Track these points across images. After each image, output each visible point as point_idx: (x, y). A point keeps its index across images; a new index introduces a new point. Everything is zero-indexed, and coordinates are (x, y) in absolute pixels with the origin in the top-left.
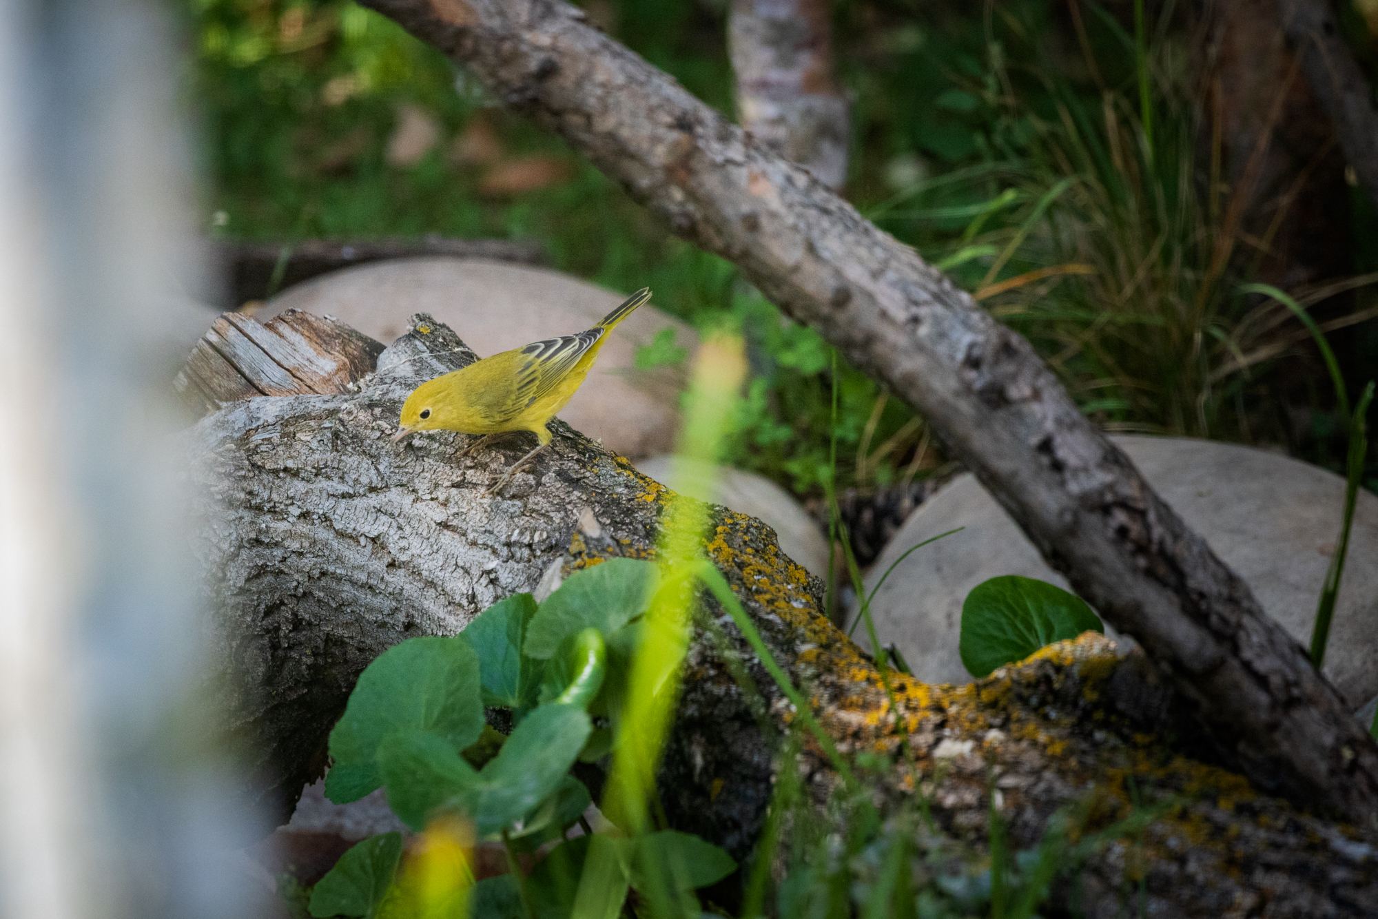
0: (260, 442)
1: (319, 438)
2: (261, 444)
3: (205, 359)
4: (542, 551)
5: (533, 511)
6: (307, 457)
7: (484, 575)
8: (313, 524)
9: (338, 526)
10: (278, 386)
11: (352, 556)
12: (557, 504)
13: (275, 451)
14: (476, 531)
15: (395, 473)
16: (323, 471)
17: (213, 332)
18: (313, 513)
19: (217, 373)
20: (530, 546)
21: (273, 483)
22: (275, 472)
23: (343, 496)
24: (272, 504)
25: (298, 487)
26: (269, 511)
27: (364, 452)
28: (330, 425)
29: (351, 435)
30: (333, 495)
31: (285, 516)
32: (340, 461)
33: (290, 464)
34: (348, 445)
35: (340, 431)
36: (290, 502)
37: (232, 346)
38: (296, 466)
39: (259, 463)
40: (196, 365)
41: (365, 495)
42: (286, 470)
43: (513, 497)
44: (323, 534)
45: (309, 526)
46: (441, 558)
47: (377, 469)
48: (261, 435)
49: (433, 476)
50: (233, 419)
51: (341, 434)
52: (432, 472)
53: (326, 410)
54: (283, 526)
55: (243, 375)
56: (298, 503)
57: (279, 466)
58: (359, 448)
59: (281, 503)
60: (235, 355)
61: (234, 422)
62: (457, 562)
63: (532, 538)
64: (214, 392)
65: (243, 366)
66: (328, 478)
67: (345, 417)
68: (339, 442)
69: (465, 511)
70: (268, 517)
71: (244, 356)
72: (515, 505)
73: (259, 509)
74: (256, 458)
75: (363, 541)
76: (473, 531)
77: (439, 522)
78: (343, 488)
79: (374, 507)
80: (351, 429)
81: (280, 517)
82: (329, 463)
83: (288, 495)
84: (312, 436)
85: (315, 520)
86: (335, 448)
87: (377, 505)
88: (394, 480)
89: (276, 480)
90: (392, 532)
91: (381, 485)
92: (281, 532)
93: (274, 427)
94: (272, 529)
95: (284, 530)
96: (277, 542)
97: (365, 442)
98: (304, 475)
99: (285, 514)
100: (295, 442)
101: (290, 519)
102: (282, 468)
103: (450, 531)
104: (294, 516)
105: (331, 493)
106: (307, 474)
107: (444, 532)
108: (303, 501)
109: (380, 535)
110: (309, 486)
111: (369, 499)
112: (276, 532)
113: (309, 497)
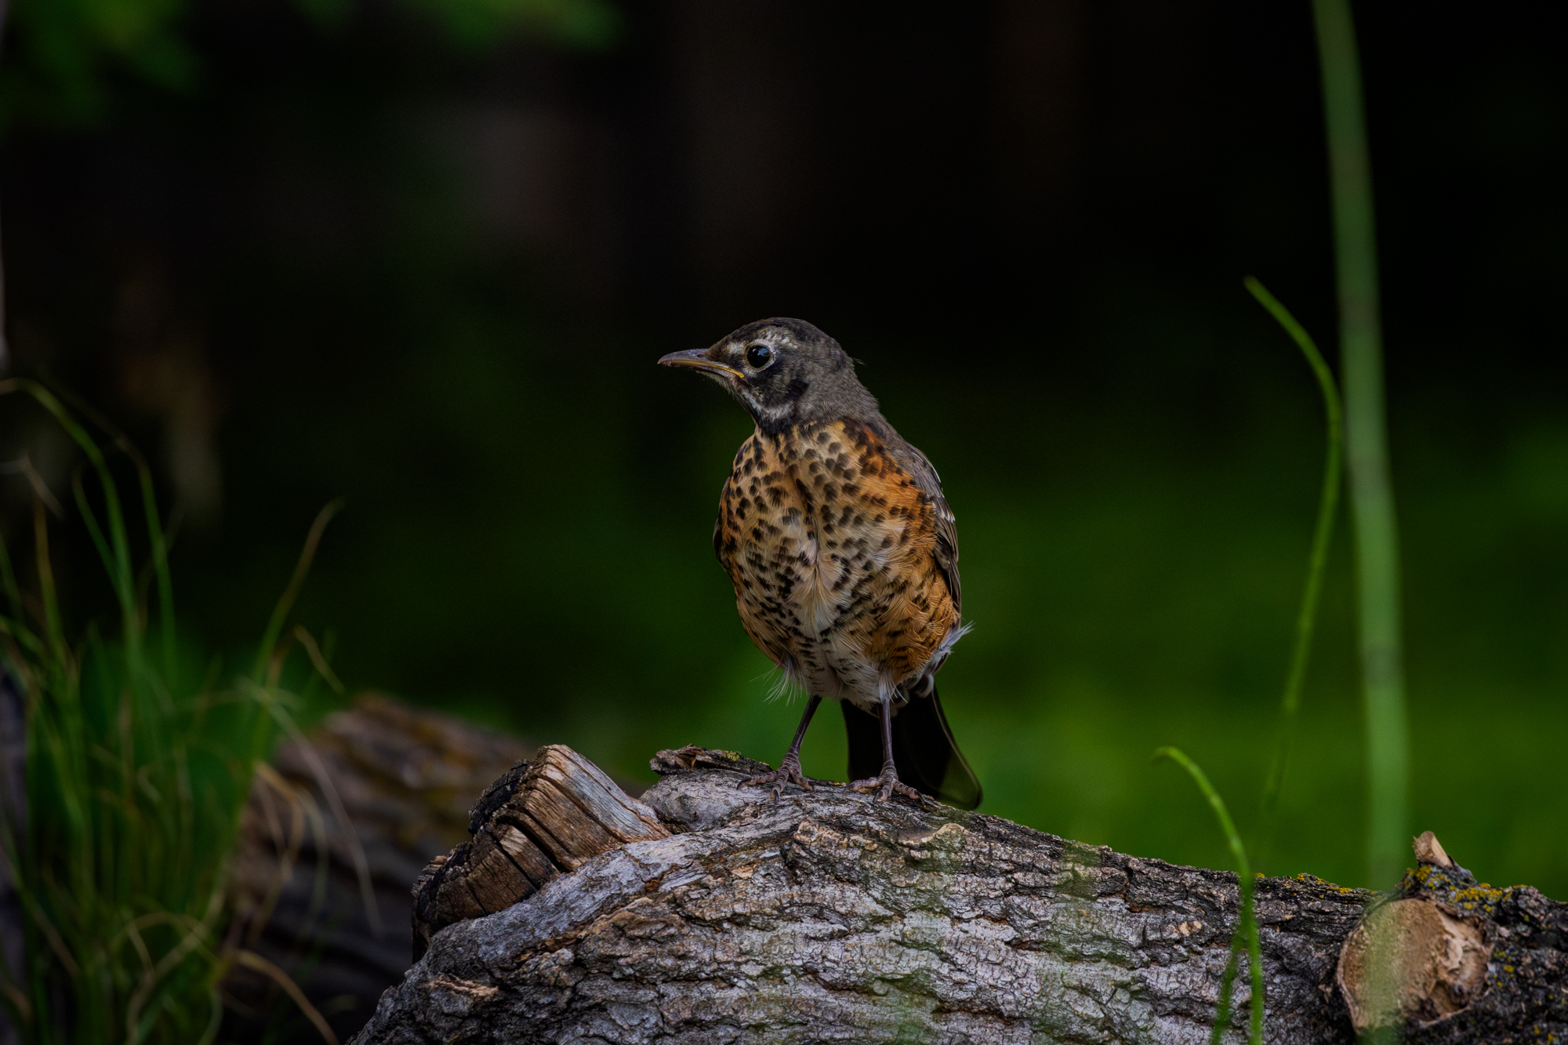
0: (685, 888)
1: (763, 873)
2: (687, 890)
3: (553, 803)
4: (1202, 945)
5: (1145, 904)
6: (759, 898)
7: (1119, 990)
8: (783, 982)
9: (827, 977)
11: (865, 1011)
12: (1176, 891)
13: (712, 897)
14: (1078, 942)
15: (905, 895)
16: (788, 911)
17: (554, 769)
18: (781, 968)
19: (567, 820)
20: (1179, 942)
21: (715, 938)
22: (716, 925)
23: (832, 936)
24: (715, 966)
25: (753, 938)
26: (708, 978)
27: (840, 878)
28: (773, 854)
29: (815, 860)
30: (815, 938)
31: (736, 980)
32: (814, 894)
33: (739, 908)
34: (812, 873)
35: (801, 857)
36: (744, 959)
37: (576, 784)
38: (749, 911)
39: (696, 914)
40: (540, 813)
41: (866, 930)
42: (733, 918)
43: (1103, 895)
44: (808, 991)
45: (779, 986)
46: (1034, 982)
47: (870, 895)
48: (675, 881)
49: (968, 889)
50: (613, 873)
51: (801, 861)
52: (962, 885)
54: (734, 993)
55: (596, 820)
56: (757, 958)
57: (723, 914)
58: (830, 875)
59: (728, 962)
60: (584, 796)
61: (615, 876)
62: (1063, 982)
63: (1179, 931)
64: (564, 846)
65: (595, 809)
66: (796, 919)
67: (804, 838)
69: (1049, 918)
70: (709, 986)
71: (591, 797)
72: (1113, 902)
73: (692, 979)
74: (690, 908)
75: (877, 987)
76: (1070, 942)
77: (1008, 940)
78: (825, 927)
79: (891, 940)
80: (816, 852)
81: (723, 985)
82: (796, 899)
83: (741, 949)
84: (752, 871)
85: (788, 975)
86: (794, 880)
87: (894, 937)
88: (906, 904)
89: (716, 934)
90: (935, 966)
91: (889, 913)
92: (733, 1001)
93: (693, 868)
94: (717, 1001)
95: (739, 999)
96: (724, 1017)
97: (839, 867)
98: (758, 920)
99: (735, 977)
100: (733, 881)
101: (741, 984)
102: (726, 916)
103: (1030, 949)
104: (751, 978)
105: (812, 935)
106: (763, 919)
107: (1021, 951)
108: (765, 954)
109: (913, 973)
110: (769, 935)
111: (878, 932)
112: (723, 1003)
113: (773, 947)
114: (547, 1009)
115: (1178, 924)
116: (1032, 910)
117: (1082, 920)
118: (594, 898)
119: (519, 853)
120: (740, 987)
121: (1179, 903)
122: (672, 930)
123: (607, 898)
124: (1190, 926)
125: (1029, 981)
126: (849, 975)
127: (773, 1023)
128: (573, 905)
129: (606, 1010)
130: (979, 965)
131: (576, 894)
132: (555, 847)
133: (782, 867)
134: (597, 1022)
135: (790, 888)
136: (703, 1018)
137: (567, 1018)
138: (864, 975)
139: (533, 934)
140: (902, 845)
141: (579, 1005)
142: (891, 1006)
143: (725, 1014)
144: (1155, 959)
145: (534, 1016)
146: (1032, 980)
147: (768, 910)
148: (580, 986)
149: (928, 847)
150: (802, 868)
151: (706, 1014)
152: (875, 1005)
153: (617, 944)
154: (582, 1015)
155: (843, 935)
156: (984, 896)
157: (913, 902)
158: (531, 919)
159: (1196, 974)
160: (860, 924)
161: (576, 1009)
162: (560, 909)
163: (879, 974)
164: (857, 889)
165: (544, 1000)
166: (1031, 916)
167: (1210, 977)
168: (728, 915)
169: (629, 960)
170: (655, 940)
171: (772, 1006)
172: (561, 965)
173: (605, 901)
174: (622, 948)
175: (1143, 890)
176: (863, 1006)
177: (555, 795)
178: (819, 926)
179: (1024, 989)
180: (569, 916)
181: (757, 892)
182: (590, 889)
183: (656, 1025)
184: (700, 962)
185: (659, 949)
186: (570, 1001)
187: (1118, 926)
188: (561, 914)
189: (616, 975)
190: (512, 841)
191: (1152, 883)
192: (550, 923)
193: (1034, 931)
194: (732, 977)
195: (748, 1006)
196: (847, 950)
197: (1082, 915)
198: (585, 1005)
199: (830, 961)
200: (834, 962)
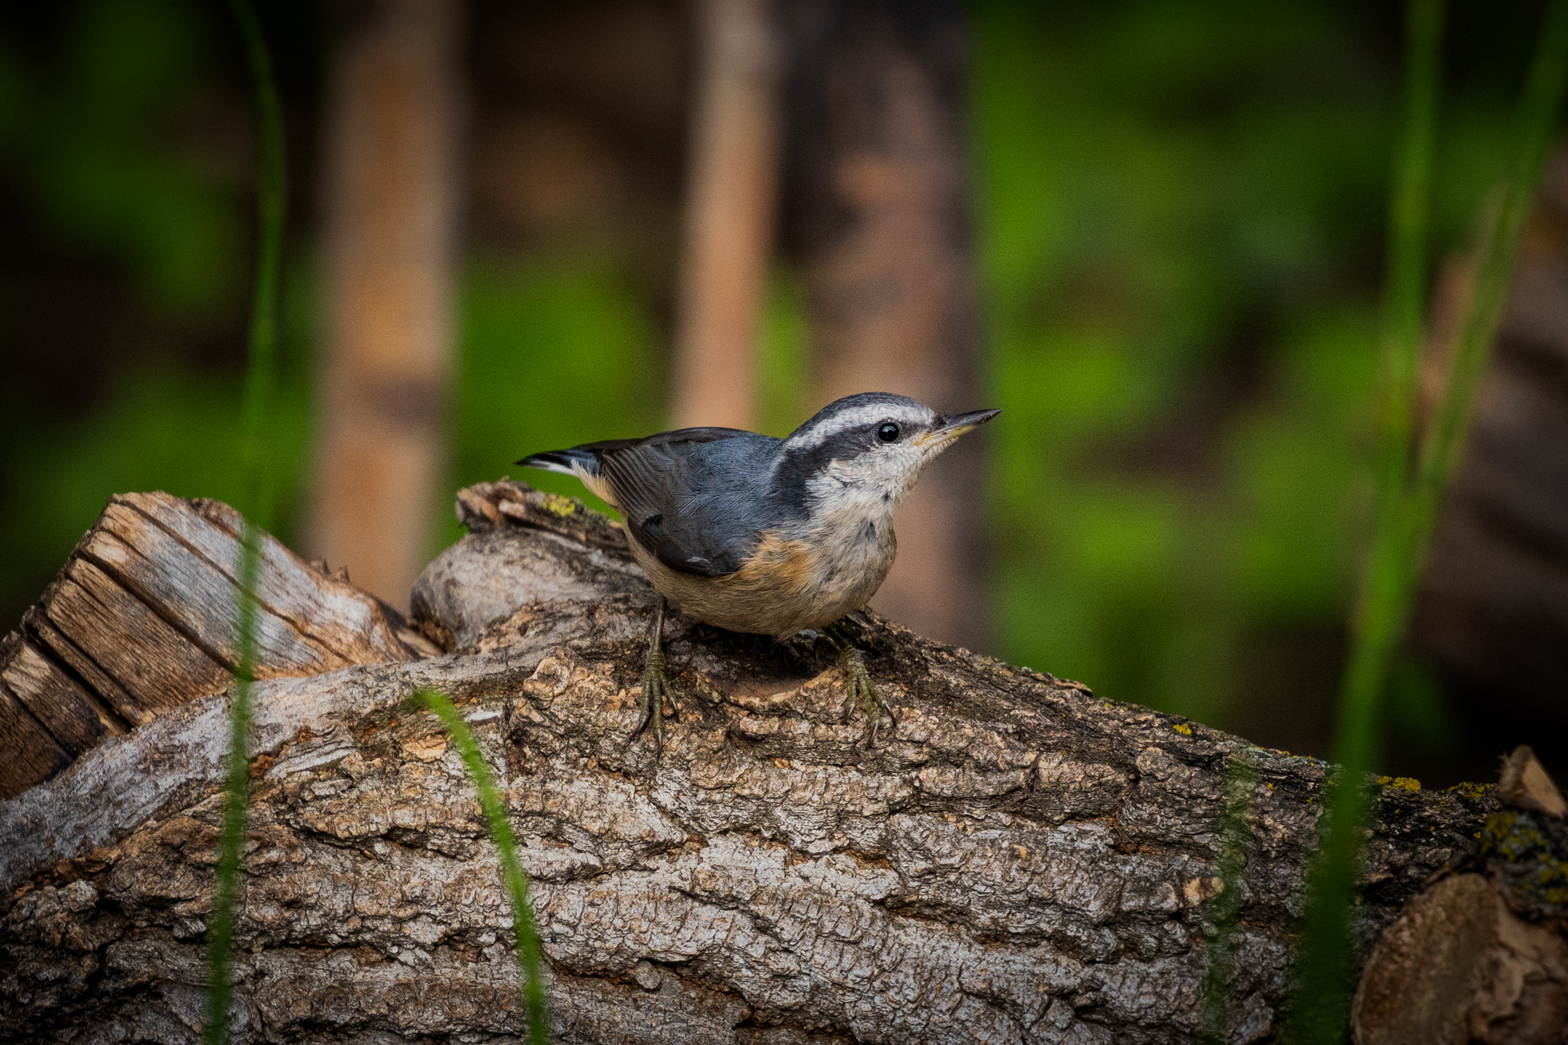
0: (309, 775)
1: (463, 751)
2: (313, 780)
3: (100, 607)
4: (1219, 924)
5: (1144, 837)
6: (446, 797)
7: (1056, 1003)
8: (480, 956)
9: (556, 951)
10: (276, 657)
11: (618, 1018)
12: (1205, 815)
13: (354, 794)
14: (1000, 906)
15: (714, 803)
16: (498, 825)
17: (112, 541)
18: (479, 932)
19: (129, 638)
20: (1177, 916)
21: (357, 872)
22: (360, 845)
23: (571, 876)
24: (355, 923)
25: (429, 874)
26: (344, 946)
27: (603, 767)
28: (489, 715)
29: (561, 730)
30: (541, 879)
31: (395, 950)
32: (547, 794)
33: (405, 817)
34: (554, 755)
35: (531, 723)
36: (409, 912)
37: (158, 571)
38: (423, 821)
39: (321, 826)
40: (74, 623)
41: (634, 866)
42: (393, 835)
43: (1072, 817)
45: (471, 965)
46: (910, 980)
48: (297, 760)
49: (828, 796)
50: (196, 740)
51: (534, 731)
52: (820, 788)
53: (462, 683)
54: (390, 974)
55: (193, 638)
56: (433, 912)
57: (373, 828)
58: (586, 760)
59: (382, 917)
60: (170, 591)
61: (199, 746)
62: (961, 984)
63: (1181, 895)
64: (122, 687)
65: (192, 617)
67: (542, 689)
68: (527, 750)
69: (954, 861)
70: (345, 960)
71: (188, 592)
72: (1086, 832)
73: (315, 943)
74: (309, 814)
75: (644, 975)
76: (988, 906)
77: (878, 897)
78: (560, 859)
79: (672, 889)
80: (561, 716)
81: (376, 956)
82: (515, 803)
83: (403, 893)
84: (444, 745)
85: (490, 945)
86: (518, 767)
87: (679, 883)
88: (713, 819)
89: (363, 862)
90: (741, 941)
91: (677, 836)
92: (385, 990)
93: (334, 737)
94: (358, 988)
95: (396, 985)
96: (372, 1017)
97: (605, 744)
98: (443, 840)
99: (393, 945)
100: (403, 763)
101: (407, 957)
102: (378, 830)
103: (918, 916)
104: (422, 946)
105: (534, 873)
106: (452, 837)
107: (900, 919)
108: (448, 905)
109: (702, 952)
110: (460, 868)
111: (653, 871)
112: (369, 992)
113: (464, 892)
114: (54, 990)
115: (1183, 878)
116: (929, 844)
117: (1015, 866)
118: (157, 786)
119: (37, 695)
120: (403, 964)
121: (1204, 839)
122: (273, 855)
123: (180, 787)
124: (1204, 886)
125: (901, 977)
126: (594, 951)
127: (462, 1033)
128: (121, 797)
129: (160, 996)
130: (820, 941)
131: (127, 775)
132: (104, 687)
133: (501, 741)
134: (149, 1017)
135: (511, 781)
136: (333, 1018)
137: (93, 1008)
138: (618, 951)
139: (51, 846)
140: (736, 704)
141: (110, 986)
142: (665, 1012)
143: (374, 1012)
144: (1132, 947)
145: (32, 1001)
146: (907, 976)
147: (460, 823)
148: (111, 950)
149: (783, 712)
150: (535, 745)
151: (338, 1010)
152: (638, 1008)
153: (171, 876)
154: (120, 1004)
155: (592, 874)
156: (854, 812)
157: (727, 818)
158: (49, 817)
159: (1190, 980)
160: (623, 856)
161: (105, 993)
162: (97, 802)
163: (644, 951)
164: (629, 787)
165: (49, 973)
166: (927, 855)
167: (1214, 986)
168: (383, 830)
169: (194, 907)
170: (245, 871)
171: (457, 1001)
172: (70, 911)
173: (174, 793)
174: (180, 884)
175: (1146, 810)
176: (615, 1008)
177: (104, 591)
178: (553, 855)
179: (891, 993)
180: (112, 817)
181: (444, 787)
182: (152, 768)
183: (250, 1026)
184: (325, 915)
185: (250, 889)
186: (94, 978)
187: (1077, 881)
188: (100, 812)
189: (179, 933)
190: (22, 672)
191: (1168, 799)
192: (79, 829)
193: (927, 883)
194: (389, 944)
195: (415, 999)
196: (592, 904)
197: (1018, 857)
198: (121, 985)
199: (560, 921)
200: (568, 924)
